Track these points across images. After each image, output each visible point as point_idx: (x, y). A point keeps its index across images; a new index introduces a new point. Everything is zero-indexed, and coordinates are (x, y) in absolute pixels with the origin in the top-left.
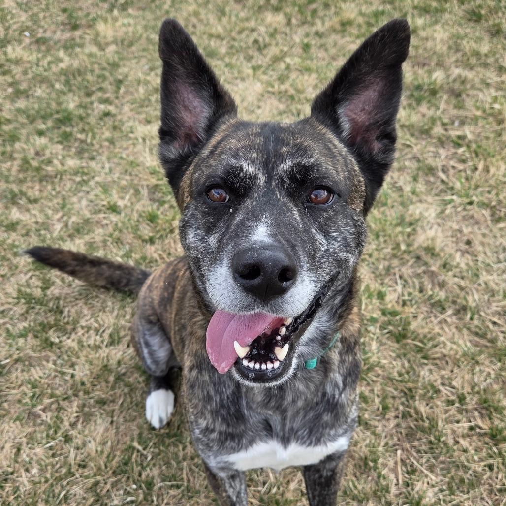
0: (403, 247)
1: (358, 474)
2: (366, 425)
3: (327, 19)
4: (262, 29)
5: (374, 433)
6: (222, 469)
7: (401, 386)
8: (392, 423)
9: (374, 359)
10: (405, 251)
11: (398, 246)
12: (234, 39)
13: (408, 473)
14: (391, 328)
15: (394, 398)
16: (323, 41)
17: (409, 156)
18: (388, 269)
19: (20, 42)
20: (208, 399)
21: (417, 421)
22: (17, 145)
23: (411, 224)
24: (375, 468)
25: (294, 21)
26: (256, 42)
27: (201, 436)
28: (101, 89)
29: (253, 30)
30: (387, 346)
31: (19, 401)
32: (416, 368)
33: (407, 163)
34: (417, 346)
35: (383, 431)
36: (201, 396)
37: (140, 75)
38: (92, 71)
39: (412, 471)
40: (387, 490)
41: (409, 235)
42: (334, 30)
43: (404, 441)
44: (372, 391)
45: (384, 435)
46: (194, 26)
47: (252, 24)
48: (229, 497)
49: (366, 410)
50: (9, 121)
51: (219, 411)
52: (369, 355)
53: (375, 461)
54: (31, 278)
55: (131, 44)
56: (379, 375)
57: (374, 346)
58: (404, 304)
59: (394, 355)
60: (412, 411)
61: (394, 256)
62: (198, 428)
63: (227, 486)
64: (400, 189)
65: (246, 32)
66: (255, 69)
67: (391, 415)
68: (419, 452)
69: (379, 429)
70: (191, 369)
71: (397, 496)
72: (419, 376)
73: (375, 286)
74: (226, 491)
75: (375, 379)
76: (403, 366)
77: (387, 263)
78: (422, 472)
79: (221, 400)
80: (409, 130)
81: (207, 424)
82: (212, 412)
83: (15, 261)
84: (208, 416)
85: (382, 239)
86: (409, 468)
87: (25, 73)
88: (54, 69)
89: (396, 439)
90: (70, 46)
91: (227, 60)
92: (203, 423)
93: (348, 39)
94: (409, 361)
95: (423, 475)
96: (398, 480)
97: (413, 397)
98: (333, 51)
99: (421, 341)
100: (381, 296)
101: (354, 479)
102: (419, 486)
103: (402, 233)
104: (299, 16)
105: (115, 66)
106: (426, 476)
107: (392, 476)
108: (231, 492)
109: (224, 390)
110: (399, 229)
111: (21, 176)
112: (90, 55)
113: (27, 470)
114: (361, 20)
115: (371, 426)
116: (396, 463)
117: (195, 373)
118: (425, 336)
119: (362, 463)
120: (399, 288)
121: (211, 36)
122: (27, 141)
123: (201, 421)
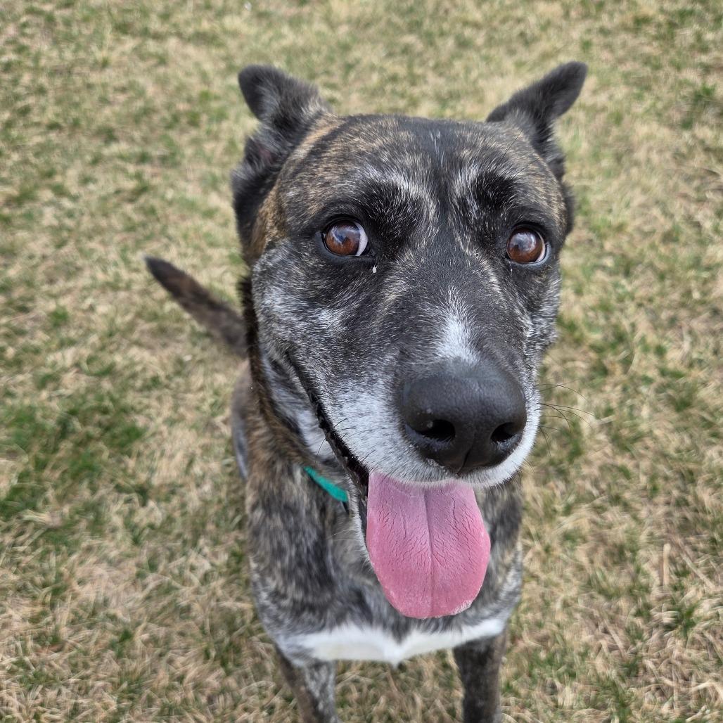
0: (696, 295)
1: (609, 563)
2: (626, 507)
3: (617, 15)
4: (532, 20)
5: (635, 518)
6: (297, 655)
7: (677, 466)
8: (661, 510)
9: (644, 427)
10: (697, 302)
11: (688, 293)
12: (495, 29)
13: (677, 574)
14: (671, 392)
15: (666, 478)
16: (610, 39)
17: (713, 186)
18: (673, 322)
19: (239, 14)
20: (279, 552)
21: (696, 511)
22: (225, 125)
23: (708, 268)
24: (633, 561)
25: (573, 14)
26: (522, 34)
27: (267, 603)
28: (327, 73)
29: (519, 21)
30: (662, 415)
31: (198, 408)
32: (699, 446)
33: (709, 195)
34: (703, 419)
35: (648, 517)
36: (268, 548)
37: (375, 61)
38: (319, 52)
39: (683, 573)
40: (647, 589)
41: (705, 282)
42: (625, 28)
43: (674, 534)
44: (637, 466)
45: (648, 521)
46: (447, 12)
47: (519, 13)
48: (309, 692)
49: (627, 488)
50: (217, 98)
51: (294, 571)
52: (637, 421)
53: (634, 552)
54: (225, 272)
55: (368, 25)
56: (647, 448)
57: (645, 412)
58: (691, 366)
59: (670, 426)
60: (690, 499)
61: (683, 305)
62: (265, 590)
63: (308, 677)
64: (698, 225)
65: (511, 23)
66: (519, 65)
67: (661, 499)
68: (695, 550)
69: (643, 513)
70: (254, 508)
71: (659, 599)
72: (703, 456)
73: (652, 339)
74: (305, 684)
75: (642, 452)
76: (682, 441)
77: (671, 313)
78: (696, 576)
79: (298, 555)
80: (715, 155)
81: (277, 586)
82: (283, 571)
83: (210, 251)
84: (278, 576)
85: (668, 282)
86: (679, 569)
87: (241, 47)
88: (275, 46)
89: (663, 530)
90: (295, 22)
91: (484, 52)
92: (272, 584)
93: (643, 39)
94: (691, 436)
95: (697, 579)
96: (662, 580)
97: (693, 482)
98: (621, 53)
99: (712, 414)
100: (660, 351)
101: (603, 568)
102: (691, 593)
103: (696, 278)
104: (581, 9)
105: (346, 48)
106: (702, 583)
107: (654, 574)
108: (312, 685)
109: (303, 540)
110: (692, 273)
111: (226, 159)
112: (319, 34)
113: (198, 486)
114: (661, 18)
115: (631, 508)
116: (661, 560)
117: (259, 514)
118: (717, 409)
119: (616, 551)
120: (686, 345)
121: (466, 23)
122: (237, 121)
123: (269, 580)
